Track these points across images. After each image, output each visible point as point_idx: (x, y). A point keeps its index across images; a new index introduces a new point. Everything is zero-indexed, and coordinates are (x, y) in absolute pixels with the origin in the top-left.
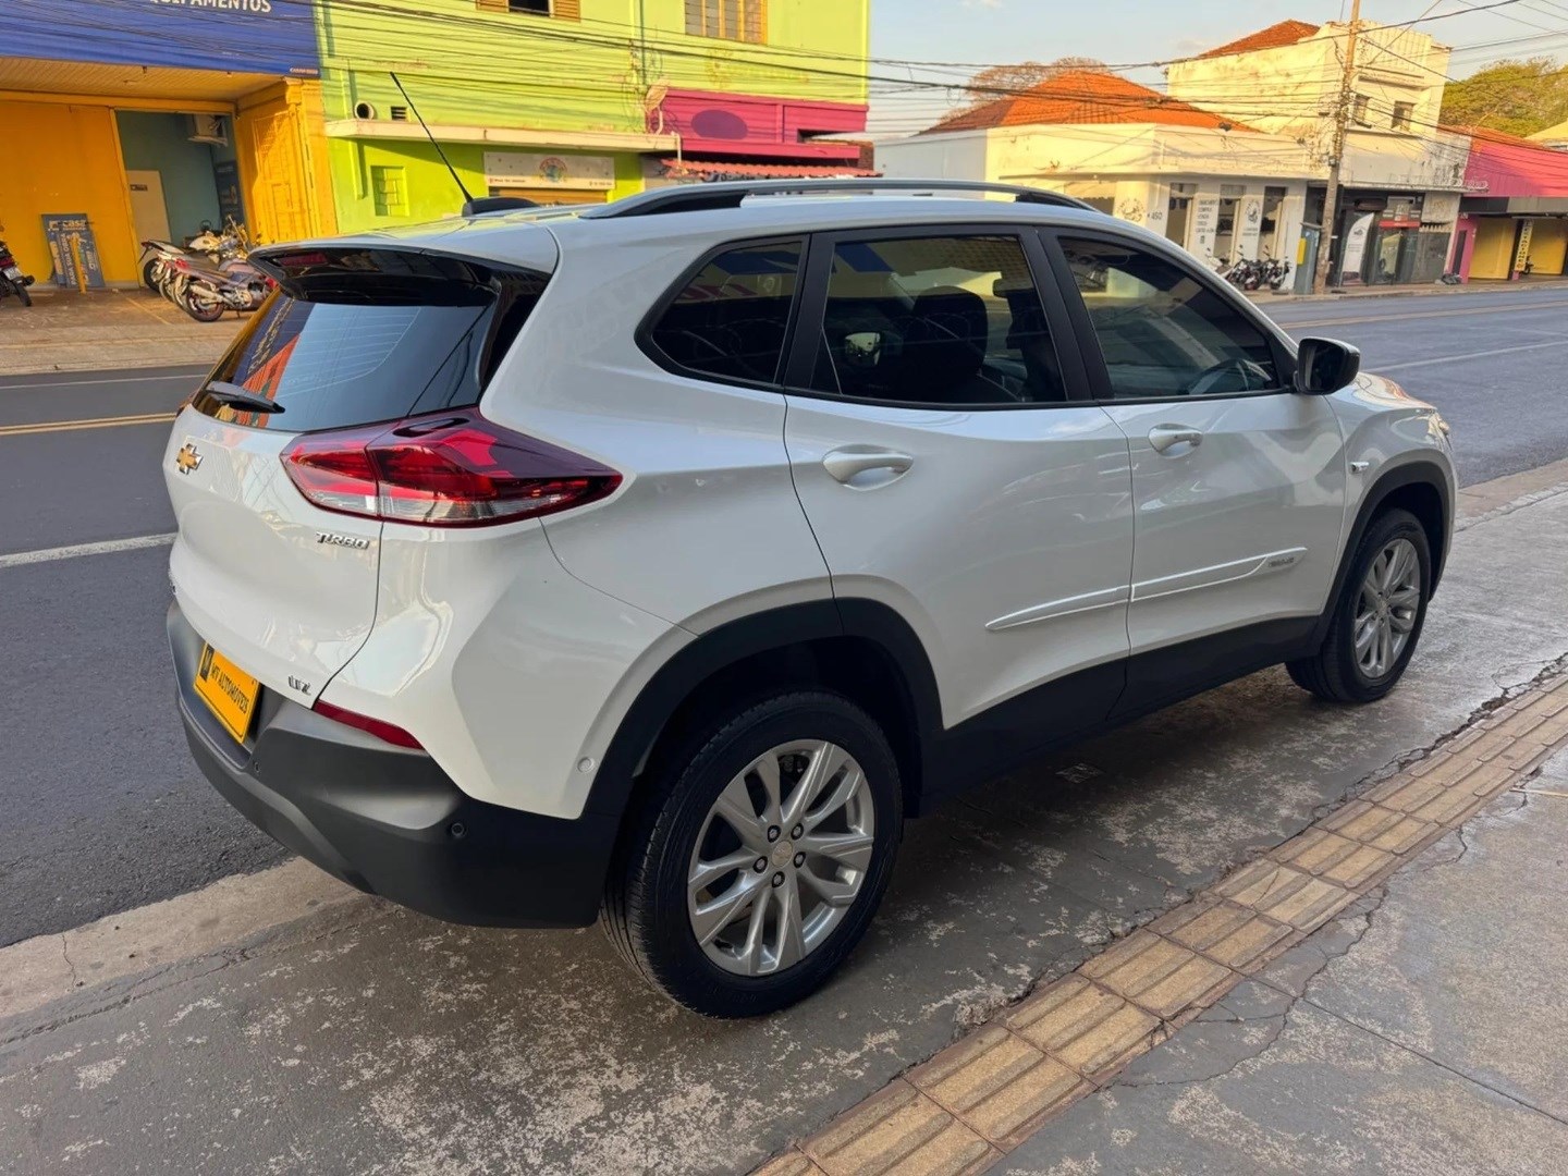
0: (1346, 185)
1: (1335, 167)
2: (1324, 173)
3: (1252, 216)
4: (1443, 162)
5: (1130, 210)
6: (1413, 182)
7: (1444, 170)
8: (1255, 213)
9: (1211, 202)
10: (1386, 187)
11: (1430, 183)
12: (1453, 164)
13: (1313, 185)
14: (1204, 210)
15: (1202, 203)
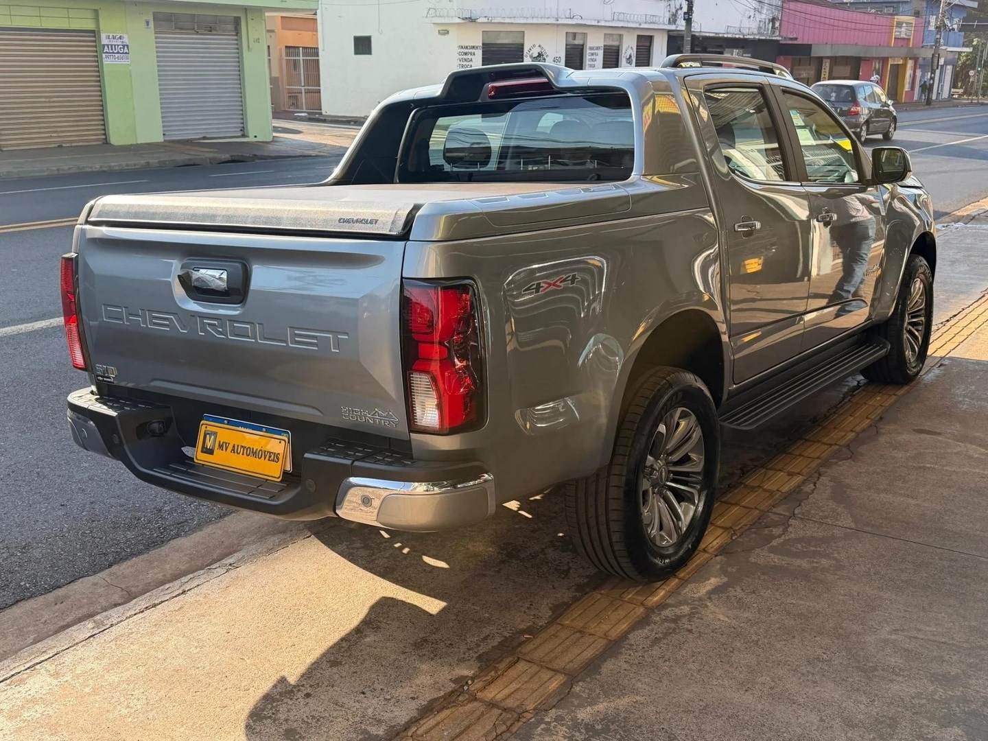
0: (697, 34)
1: (689, 21)
2: (681, 25)
3: (628, 59)
4: (763, 16)
5: (536, 55)
6: (745, 31)
7: (765, 23)
8: (630, 56)
9: (598, 48)
10: (725, 36)
11: (756, 32)
12: (771, 18)
13: (671, 33)
14: (592, 54)
15: (591, 48)
